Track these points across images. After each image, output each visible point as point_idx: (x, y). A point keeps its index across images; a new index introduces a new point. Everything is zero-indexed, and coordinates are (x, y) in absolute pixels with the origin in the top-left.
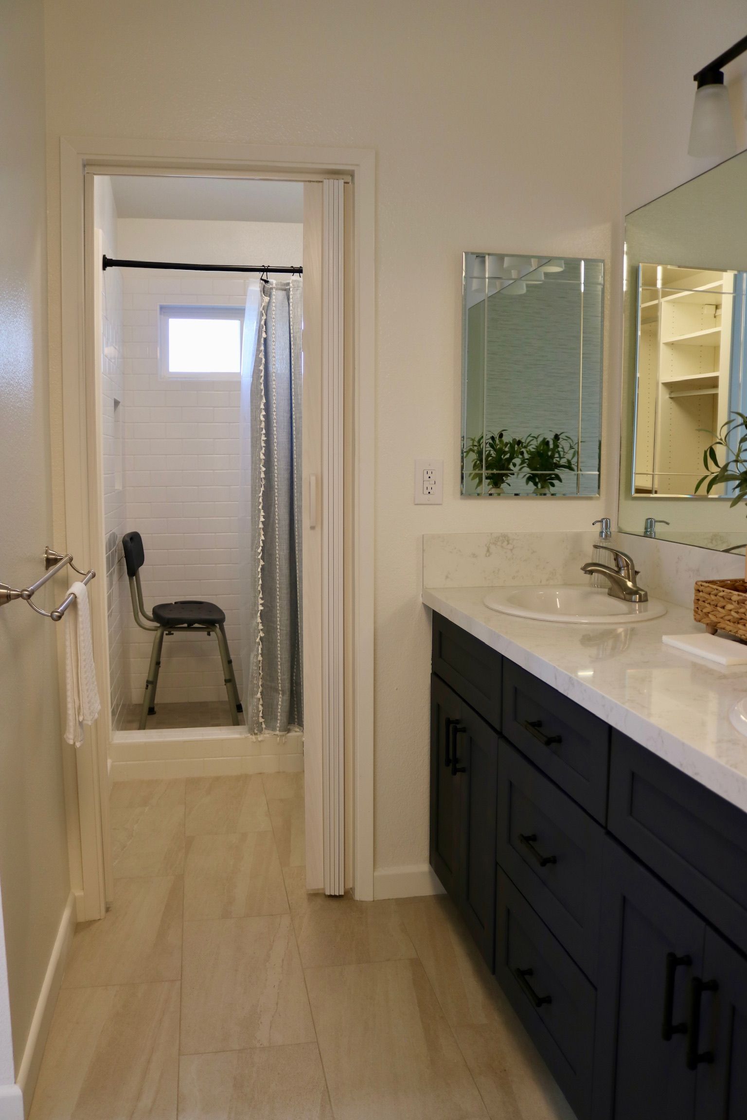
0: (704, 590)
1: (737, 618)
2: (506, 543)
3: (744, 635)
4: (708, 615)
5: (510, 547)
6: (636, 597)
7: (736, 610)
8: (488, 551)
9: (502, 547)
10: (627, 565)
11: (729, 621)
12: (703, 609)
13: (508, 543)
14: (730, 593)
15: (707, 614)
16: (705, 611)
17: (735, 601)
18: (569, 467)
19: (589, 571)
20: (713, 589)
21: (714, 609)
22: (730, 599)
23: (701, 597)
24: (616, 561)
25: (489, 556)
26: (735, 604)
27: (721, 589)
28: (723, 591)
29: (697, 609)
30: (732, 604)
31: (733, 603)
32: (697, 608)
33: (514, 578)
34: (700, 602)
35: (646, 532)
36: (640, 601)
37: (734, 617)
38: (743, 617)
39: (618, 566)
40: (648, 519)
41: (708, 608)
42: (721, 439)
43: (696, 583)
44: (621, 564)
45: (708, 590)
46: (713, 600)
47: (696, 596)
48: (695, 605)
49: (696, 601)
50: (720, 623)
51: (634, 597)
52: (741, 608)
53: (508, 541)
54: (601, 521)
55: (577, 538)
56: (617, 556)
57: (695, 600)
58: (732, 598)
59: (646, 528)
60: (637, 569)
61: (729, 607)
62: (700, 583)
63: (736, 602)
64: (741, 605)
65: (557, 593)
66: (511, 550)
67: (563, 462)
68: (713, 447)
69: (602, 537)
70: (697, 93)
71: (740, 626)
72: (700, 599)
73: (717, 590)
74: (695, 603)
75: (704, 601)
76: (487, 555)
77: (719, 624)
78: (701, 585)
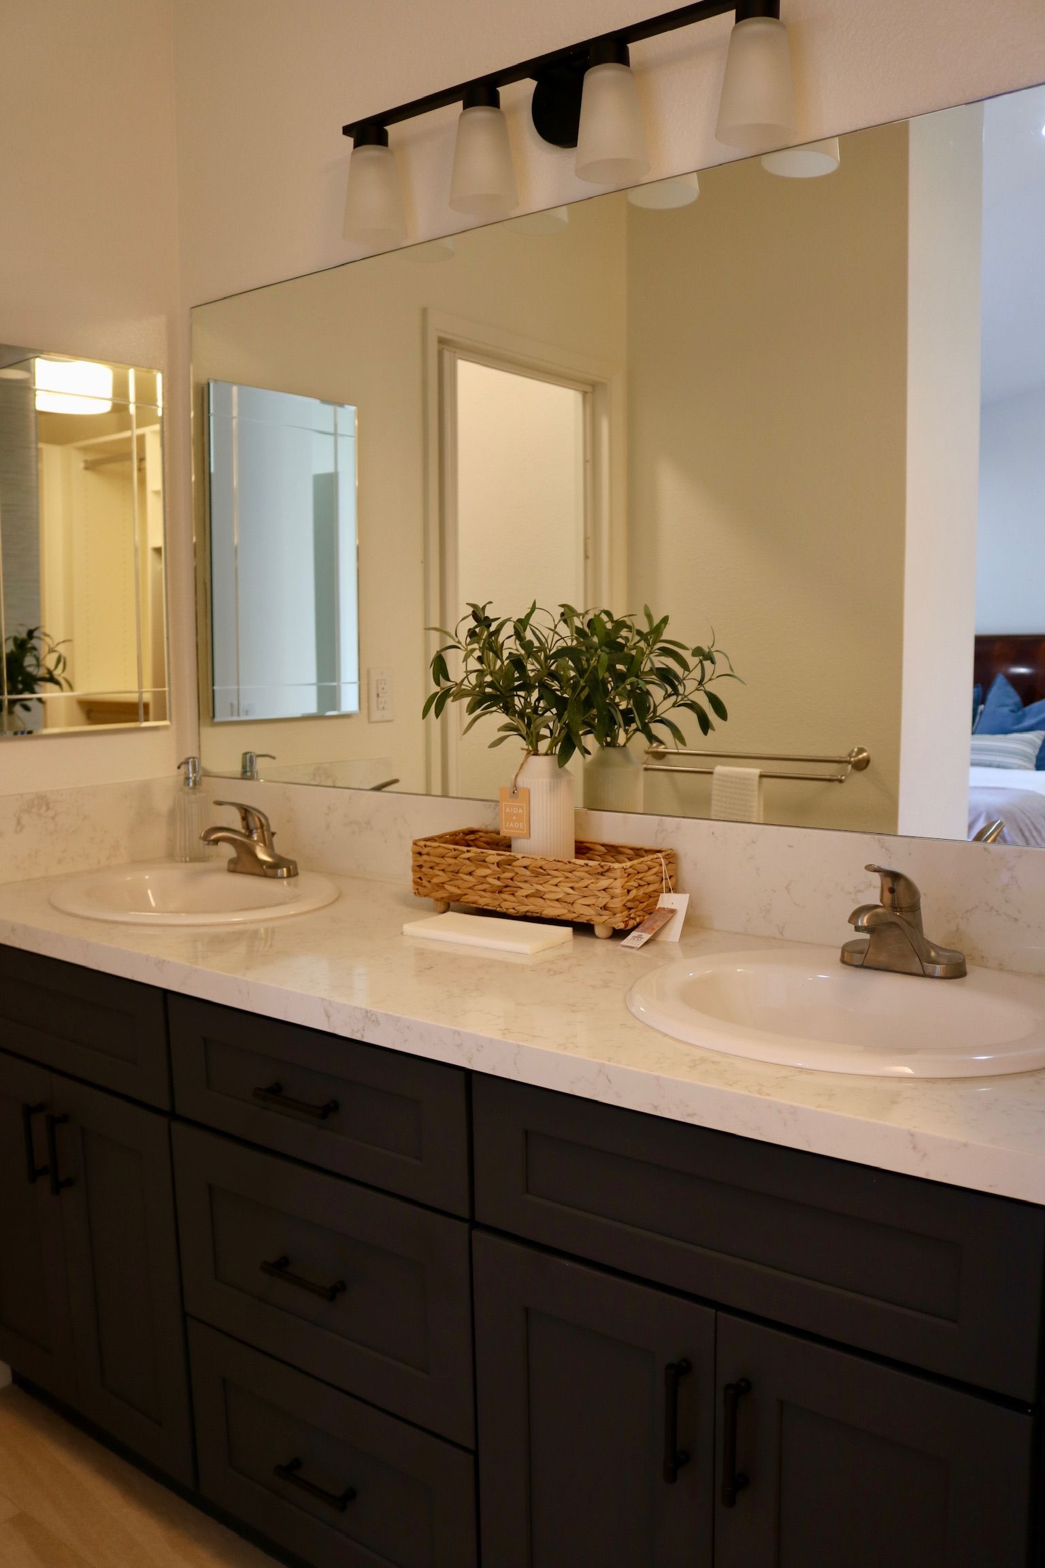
0: (432, 851)
1: (498, 886)
2: (44, 808)
3: (514, 908)
4: (443, 887)
5: (51, 813)
6: (283, 871)
7: (497, 876)
8: (19, 823)
9: (40, 815)
10: (262, 826)
11: (484, 891)
12: (432, 879)
13: (48, 809)
14: (482, 853)
15: (441, 886)
16: (435, 880)
17: (493, 864)
18: (52, 679)
19: (212, 840)
20: (449, 849)
21: (454, 877)
22: (484, 861)
23: (425, 861)
24: (245, 822)
25: (21, 831)
26: (495, 867)
27: (465, 849)
28: (468, 851)
29: (419, 880)
30: (488, 868)
31: (491, 866)
32: (420, 878)
33: (60, 861)
34: (423, 869)
35: (244, 772)
36: (289, 875)
37: (492, 885)
38: (510, 884)
39: (247, 827)
40: (245, 754)
41: (443, 877)
42: (459, 642)
43: (415, 844)
44: (252, 825)
45: (441, 851)
46: (450, 865)
47: (415, 861)
48: (414, 875)
49: (417, 869)
50: (466, 895)
51: (279, 871)
52: (504, 872)
53: (47, 805)
54: (186, 762)
55: (144, 790)
56: (246, 812)
57: (413, 866)
58: (487, 859)
59: (244, 767)
60: (273, 830)
61: (482, 872)
62: (422, 843)
63: (496, 864)
64: (505, 868)
65: (147, 877)
66: (53, 818)
67: (42, 672)
68: (443, 654)
69: (189, 785)
70: (353, 153)
71: (504, 896)
72: (424, 864)
73: (455, 850)
74: (414, 871)
75: (432, 868)
76: (18, 830)
77: (463, 897)
78: (425, 846)
